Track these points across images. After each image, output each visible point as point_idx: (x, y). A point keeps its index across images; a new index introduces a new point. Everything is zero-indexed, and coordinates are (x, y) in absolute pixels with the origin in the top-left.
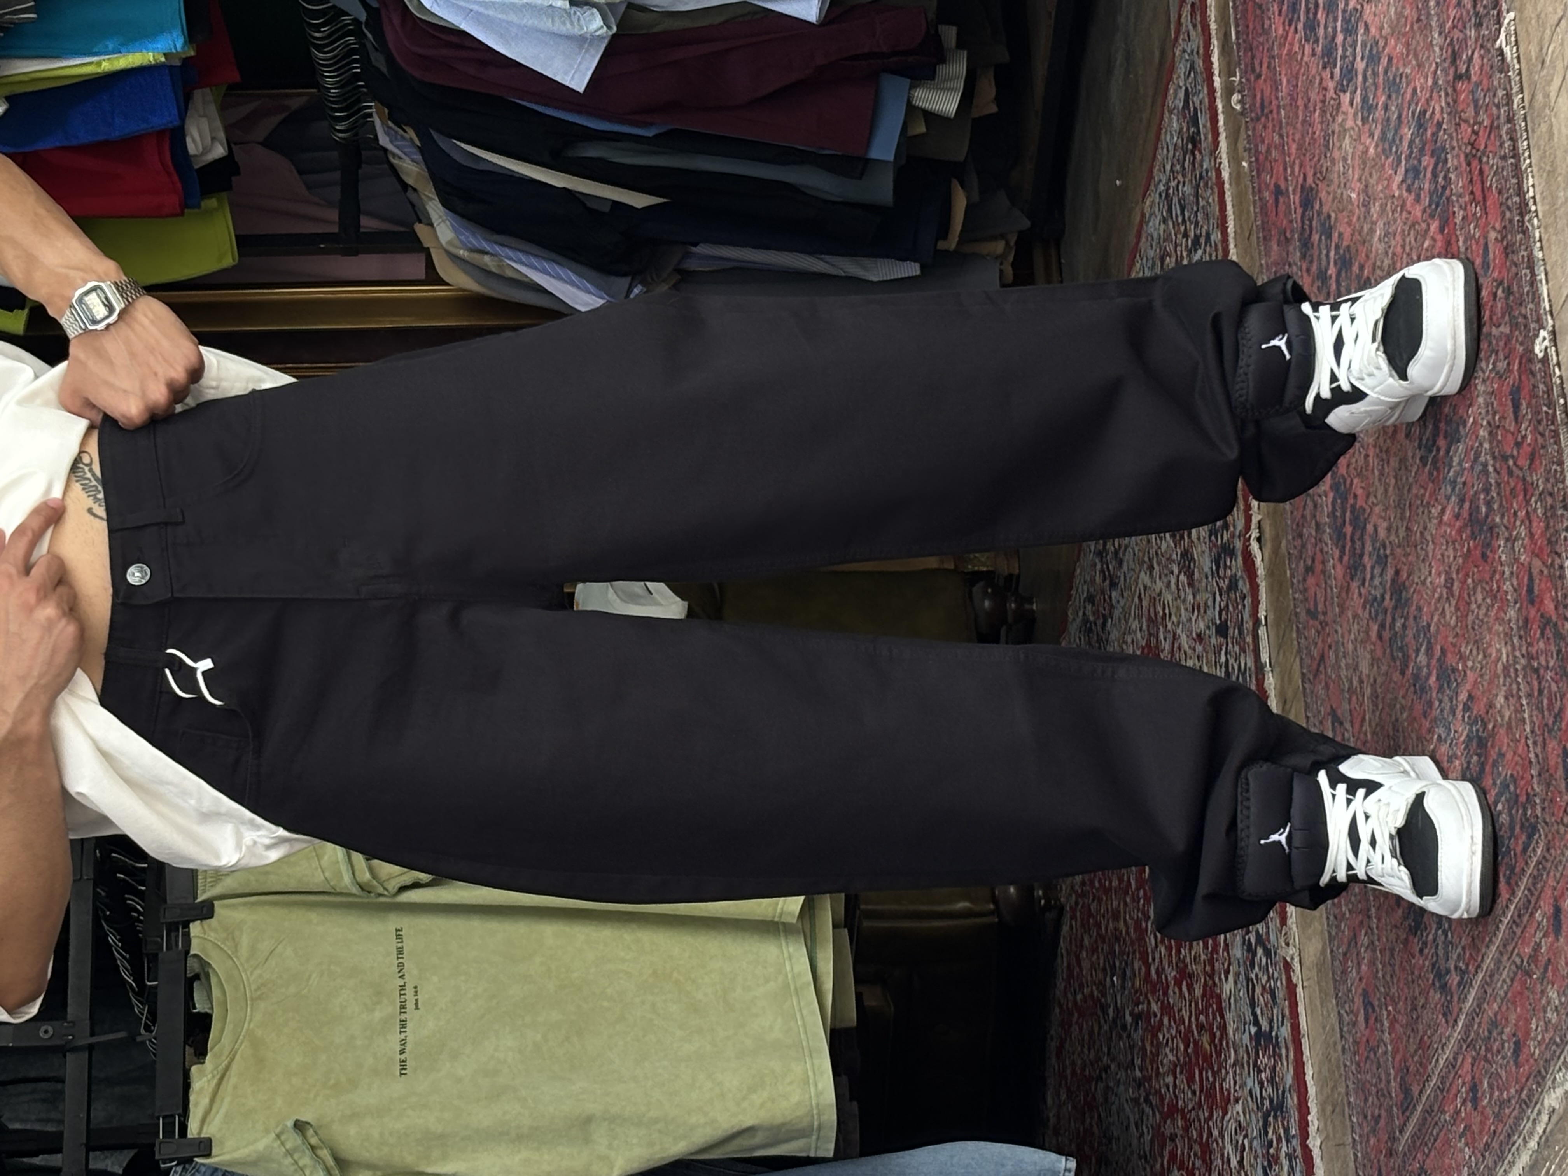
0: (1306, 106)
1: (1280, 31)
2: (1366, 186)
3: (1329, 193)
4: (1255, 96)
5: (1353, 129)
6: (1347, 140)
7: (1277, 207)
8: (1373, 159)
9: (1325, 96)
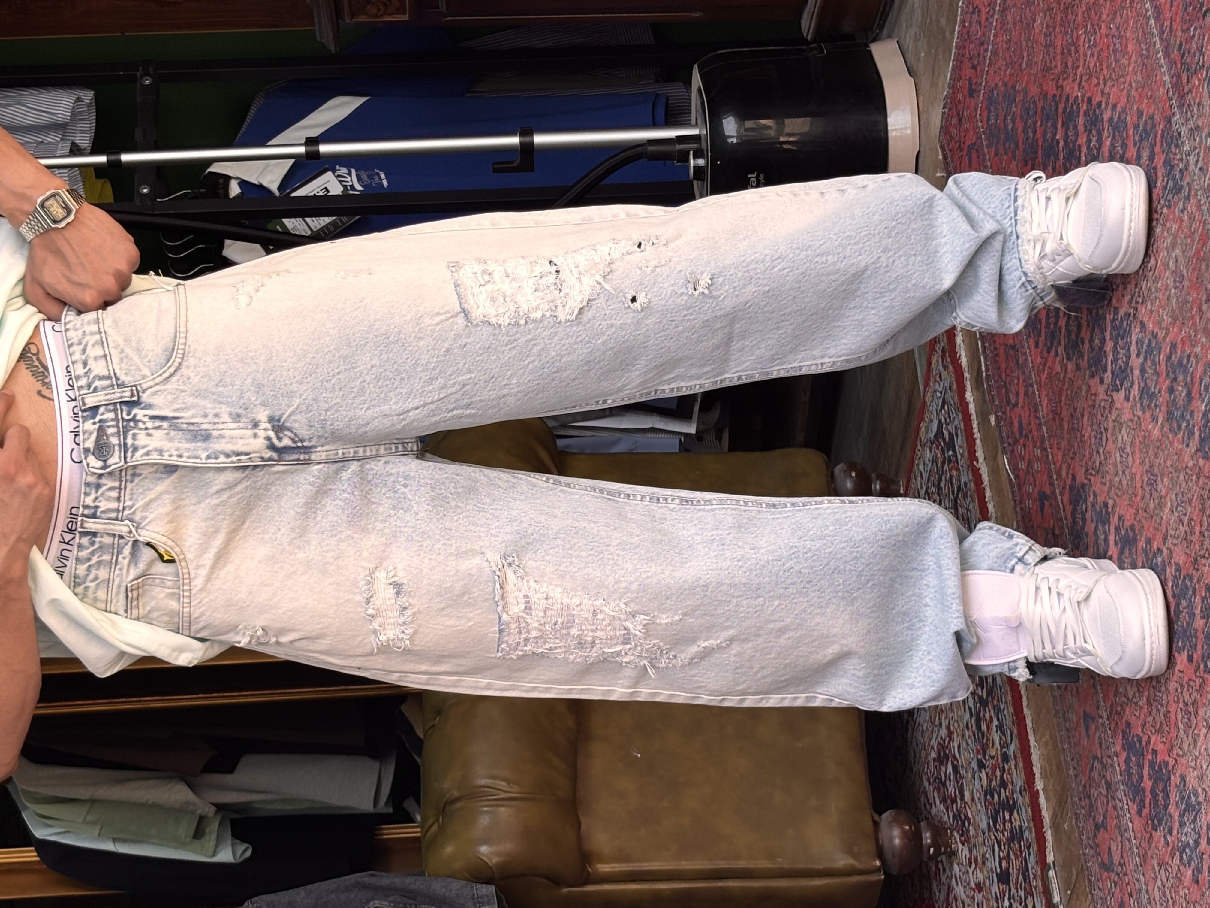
0: (1072, 416)
1: (1039, 360)
2: (1151, 466)
3: (1105, 484)
4: (1012, 423)
5: (1131, 420)
6: (1123, 432)
7: (1042, 510)
8: (1158, 440)
9: (1094, 401)
